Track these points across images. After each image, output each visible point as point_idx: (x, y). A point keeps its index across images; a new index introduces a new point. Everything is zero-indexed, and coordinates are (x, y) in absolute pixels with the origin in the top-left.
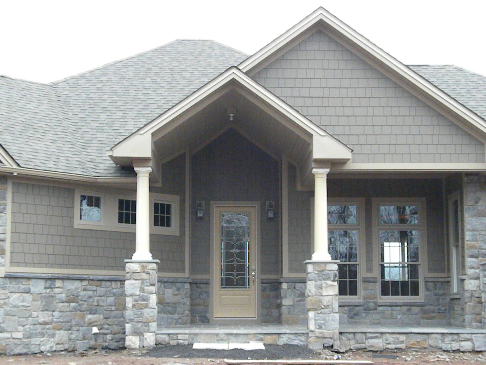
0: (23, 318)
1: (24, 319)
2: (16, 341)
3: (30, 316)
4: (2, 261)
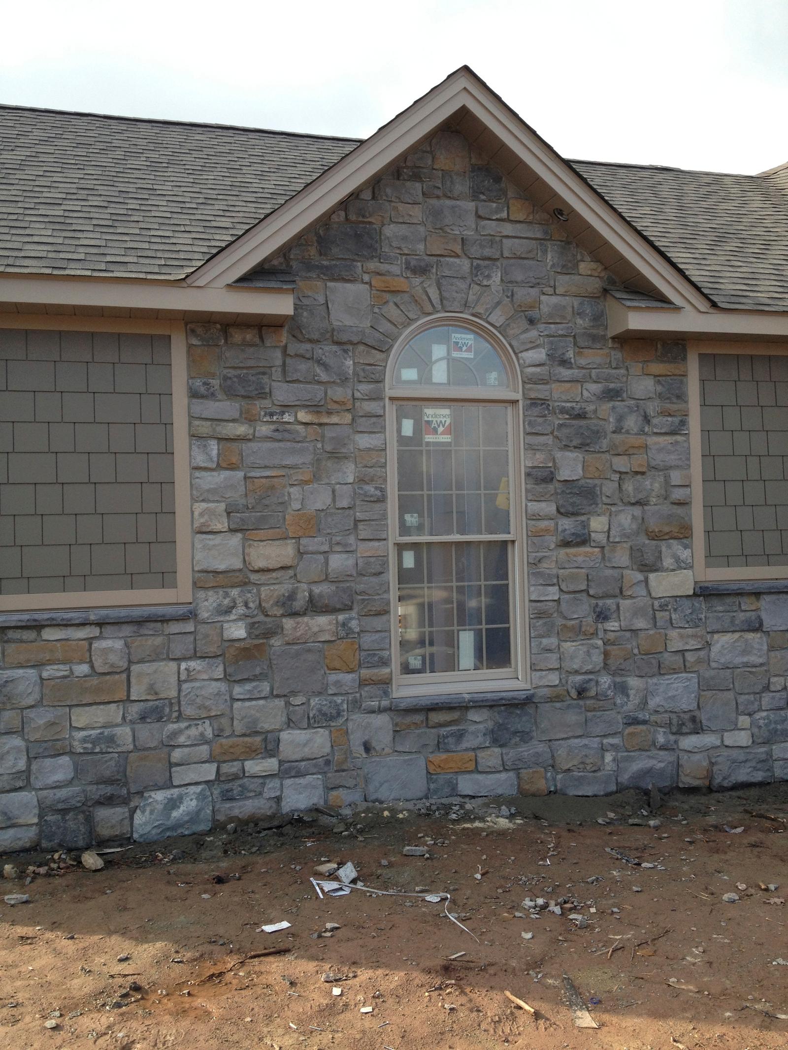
0: (748, 694)
1: (752, 697)
2: (734, 753)
3: (767, 688)
4: (685, 554)
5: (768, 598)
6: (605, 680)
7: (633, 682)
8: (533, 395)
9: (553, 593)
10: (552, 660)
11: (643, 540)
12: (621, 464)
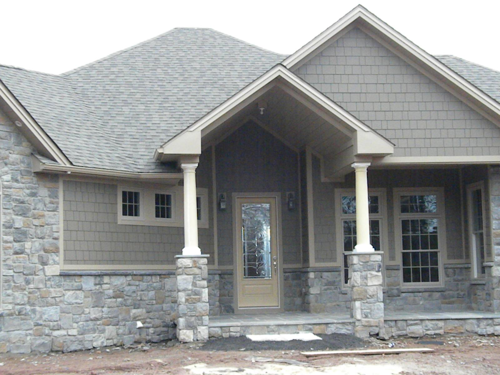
0: (77, 315)
1: (78, 316)
2: (72, 338)
3: (83, 313)
4: (57, 259)
5: (85, 277)
6: (28, 307)
7: (38, 308)
8: (6, 193)
9: (11, 272)
10: (10, 299)
11: (42, 253)
12: (36, 222)
